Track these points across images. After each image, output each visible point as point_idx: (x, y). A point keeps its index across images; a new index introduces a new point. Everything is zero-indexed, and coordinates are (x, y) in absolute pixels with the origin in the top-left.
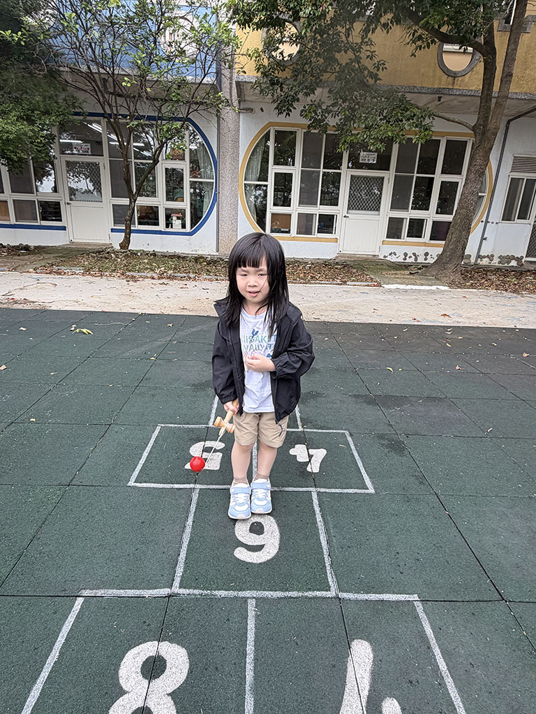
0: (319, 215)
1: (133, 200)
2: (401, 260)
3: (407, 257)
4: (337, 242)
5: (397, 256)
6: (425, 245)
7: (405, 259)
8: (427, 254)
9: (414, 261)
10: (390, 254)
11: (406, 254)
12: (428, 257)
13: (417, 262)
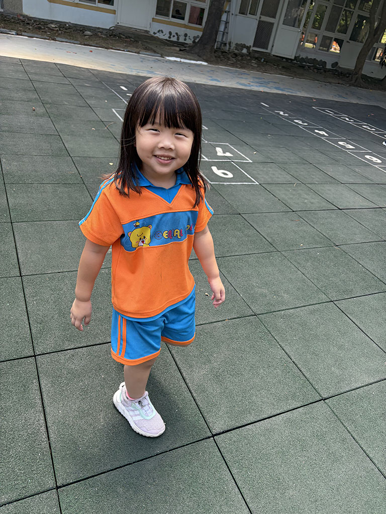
3: (172, 36)
4: (115, 14)
5: (164, 34)
6: (185, 26)
7: (170, 37)
8: (186, 35)
9: (176, 40)
10: (159, 31)
11: (170, 33)
12: (187, 38)
13: (179, 41)
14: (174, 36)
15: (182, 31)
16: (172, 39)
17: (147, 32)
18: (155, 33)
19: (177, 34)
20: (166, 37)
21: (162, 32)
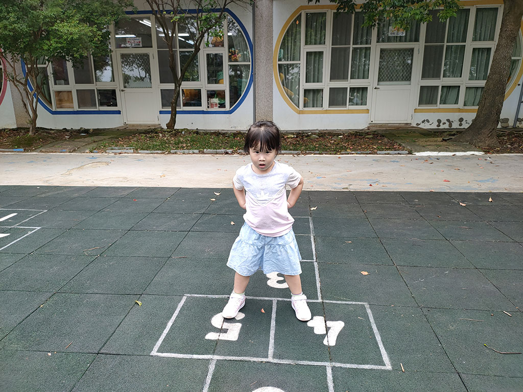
0: (350, 88)
1: (178, 85)
2: (434, 126)
3: (441, 124)
4: (368, 113)
7: (439, 126)
8: (461, 120)
9: (449, 128)
10: (423, 122)
11: (439, 121)
12: (463, 123)
13: (452, 128)
14: (444, 124)
15: (454, 117)
16: (442, 127)
17: (407, 124)
18: (418, 124)
19: (448, 120)
21: (429, 122)
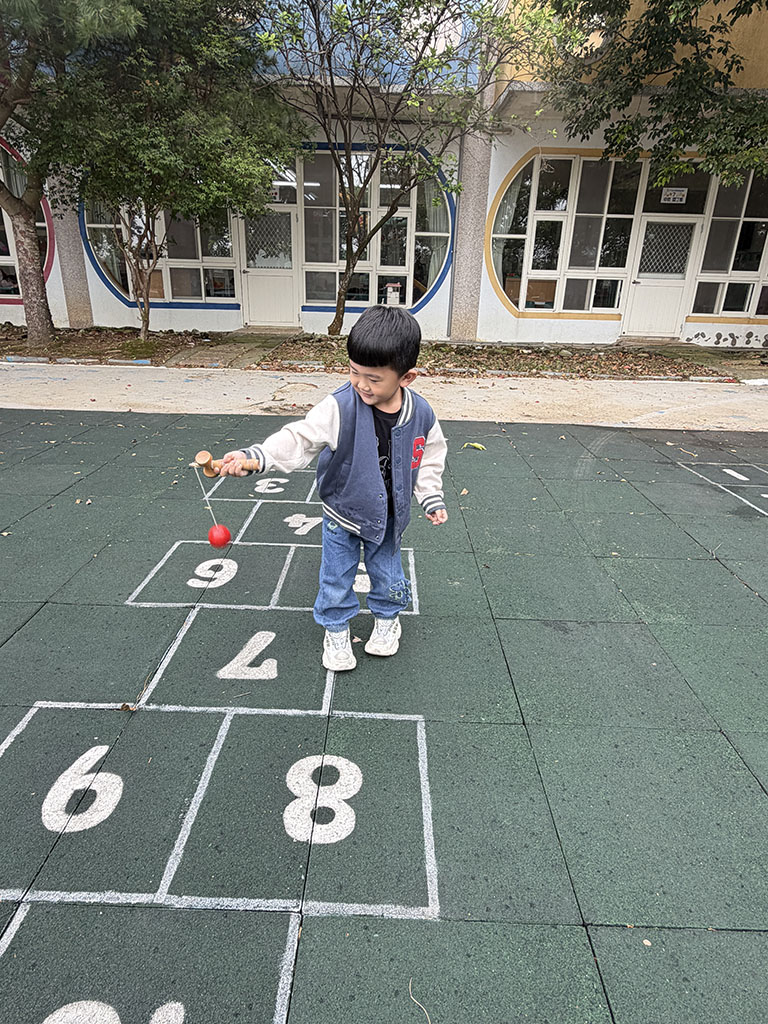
0: (598, 281)
1: (352, 266)
3: (721, 340)
4: (620, 319)
5: (706, 338)
6: (749, 321)
7: (717, 343)
8: (750, 335)
9: (730, 346)
10: (696, 336)
11: (719, 336)
12: (752, 339)
13: (737, 346)
14: (726, 340)
15: (741, 331)
16: (722, 344)
17: (674, 338)
18: (688, 339)
19: (732, 335)
20: (711, 344)
21: (704, 337)
